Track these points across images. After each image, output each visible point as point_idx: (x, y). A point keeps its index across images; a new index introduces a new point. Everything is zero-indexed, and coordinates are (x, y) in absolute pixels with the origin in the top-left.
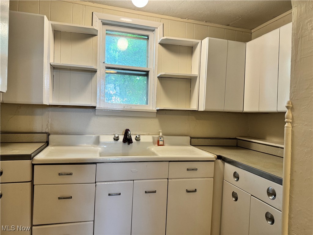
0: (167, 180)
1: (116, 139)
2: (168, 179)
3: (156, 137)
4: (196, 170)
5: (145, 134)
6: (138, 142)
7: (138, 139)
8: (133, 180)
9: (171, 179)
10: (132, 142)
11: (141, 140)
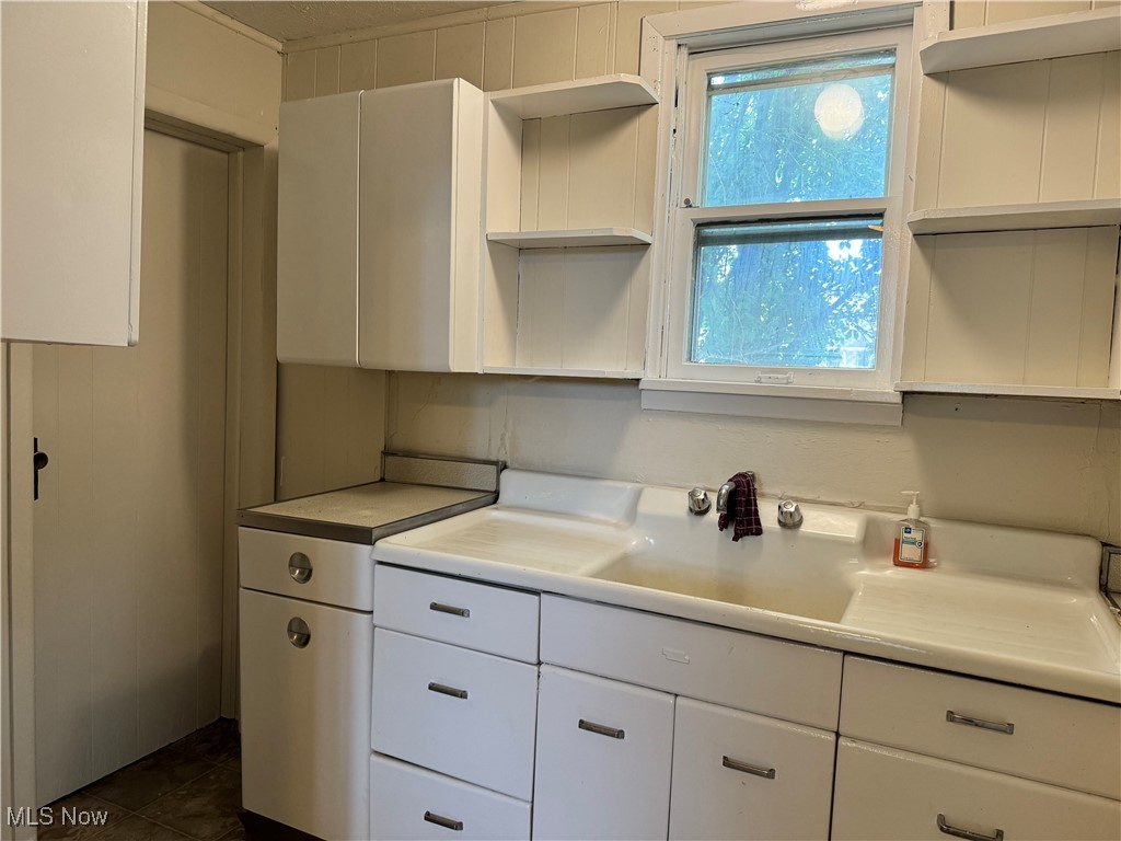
0: (833, 736)
1: (699, 510)
2: (838, 735)
3: (889, 522)
4: (1008, 729)
5: (842, 501)
6: (788, 532)
7: (790, 523)
8: (676, 695)
9: (854, 739)
10: (759, 532)
11: (804, 528)
